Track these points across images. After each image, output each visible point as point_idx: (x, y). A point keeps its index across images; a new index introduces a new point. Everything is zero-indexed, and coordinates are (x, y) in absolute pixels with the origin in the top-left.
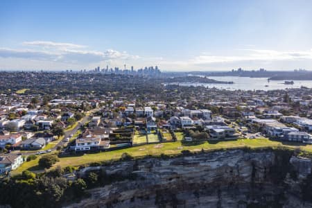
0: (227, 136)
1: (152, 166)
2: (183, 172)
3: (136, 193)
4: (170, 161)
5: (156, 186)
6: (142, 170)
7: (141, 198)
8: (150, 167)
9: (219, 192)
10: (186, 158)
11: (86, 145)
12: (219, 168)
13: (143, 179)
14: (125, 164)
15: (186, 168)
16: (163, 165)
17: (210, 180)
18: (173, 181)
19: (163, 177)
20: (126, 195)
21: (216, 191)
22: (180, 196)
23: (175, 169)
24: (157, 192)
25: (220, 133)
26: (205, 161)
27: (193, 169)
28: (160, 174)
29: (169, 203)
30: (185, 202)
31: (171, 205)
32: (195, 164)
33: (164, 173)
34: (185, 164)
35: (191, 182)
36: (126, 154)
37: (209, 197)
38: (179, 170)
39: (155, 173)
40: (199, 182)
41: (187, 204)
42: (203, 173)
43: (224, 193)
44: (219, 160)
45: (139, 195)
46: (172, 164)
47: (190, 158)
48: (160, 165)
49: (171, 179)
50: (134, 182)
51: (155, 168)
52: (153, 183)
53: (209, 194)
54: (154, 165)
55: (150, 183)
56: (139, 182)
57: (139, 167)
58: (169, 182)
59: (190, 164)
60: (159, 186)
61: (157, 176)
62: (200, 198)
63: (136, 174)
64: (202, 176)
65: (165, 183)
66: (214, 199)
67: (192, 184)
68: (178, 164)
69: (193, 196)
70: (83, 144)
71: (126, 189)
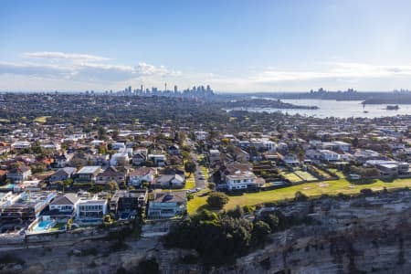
1: (329, 208)
2: (364, 216)
3: (311, 241)
4: (351, 202)
5: (329, 233)
6: (318, 213)
7: (316, 246)
8: (327, 210)
9: (401, 241)
10: (368, 199)
11: (242, 182)
12: (404, 211)
13: (319, 223)
14: (299, 205)
15: (368, 211)
16: (342, 206)
17: (393, 226)
18: (349, 227)
19: (341, 221)
20: (302, 242)
21: (397, 240)
22: (357, 246)
23: (355, 212)
24: (332, 240)
25: (393, 169)
26: (389, 202)
27: (374, 212)
28: (337, 218)
29: (346, 254)
30: (363, 253)
31: (348, 256)
32: (379, 206)
33: (343, 217)
34: (368, 206)
35: (371, 228)
36: (299, 192)
37: (388, 248)
38: (360, 214)
39: (332, 216)
40: (381, 228)
41: (365, 255)
42: (384, 218)
43: (406, 242)
44: (404, 201)
45: (314, 243)
46: (353, 206)
47: (372, 199)
48: (339, 208)
49: (348, 225)
50: (311, 227)
51: (333, 211)
52: (330, 229)
53: (390, 243)
54: (332, 207)
55: (327, 229)
56: (317, 227)
57: (315, 208)
58: (345, 228)
59: (373, 206)
60: (334, 233)
61: (335, 220)
62: (380, 248)
63: (310, 218)
64: (383, 222)
65: (342, 229)
66: (394, 250)
67: (371, 231)
68: (358, 206)
69: (371, 245)
70: (239, 181)
71: (303, 235)
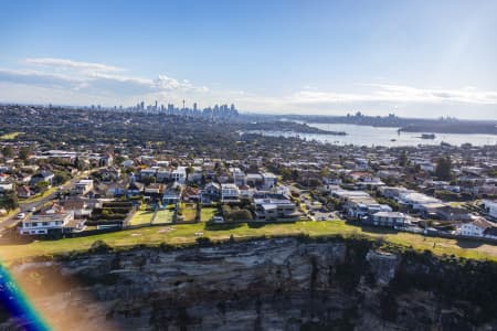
0: (282, 216)
1: (144, 262)
2: (200, 273)
3: (117, 304)
4: (175, 255)
5: (150, 295)
6: (128, 268)
7: (126, 313)
8: (141, 264)
9: (259, 304)
10: (203, 250)
11: (40, 225)
12: (258, 267)
13: (129, 282)
14: (97, 258)
15: (204, 266)
16: (162, 260)
17: (243, 285)
18: (180, 286)
19: (163, 279)
21: (254, 302)
22: (193, 311)
23: (183, 267)
24: (154, 304)
25: (270, 211)
26: (234, 255)
27: (215, 267)
28: (158, 275)
29: (174, 322)
30: (200, 321)
31: (176, 324)
32: (218, 260)
33: (165, 274)
34: (201, 259)
35: (212, 287)
36: (101, 242)
37: (242, 313)
38: (191, 269)
39: (150, 273)
40: (225, 288)
41: (204, 322)
42: (233, 274)
43: (266, 306)
44: (257, 254)
45: (123, 309)
46: (178, 259)
47: (210, 250)
48: (158, 261)
49: (177, 283)
50: (111, 288)
51: (149, 266)
52: (146, 290)
53: (243, 307)
54: (148, 261)
55: (141, 289)
56: (120, 288)
57: (123, 263)
58: (174, 287)
59: (209, 259)
60: (156, 294)
61: (155, 278)
62: (228, 314)
63: (117, 275)
64: (229, 279)
65: (168, 289)
66: (249, 316)
67: (214, 292)
68: (188, 259)
69: (216, 310)
70: (35, 224)
